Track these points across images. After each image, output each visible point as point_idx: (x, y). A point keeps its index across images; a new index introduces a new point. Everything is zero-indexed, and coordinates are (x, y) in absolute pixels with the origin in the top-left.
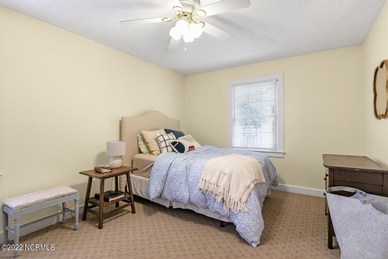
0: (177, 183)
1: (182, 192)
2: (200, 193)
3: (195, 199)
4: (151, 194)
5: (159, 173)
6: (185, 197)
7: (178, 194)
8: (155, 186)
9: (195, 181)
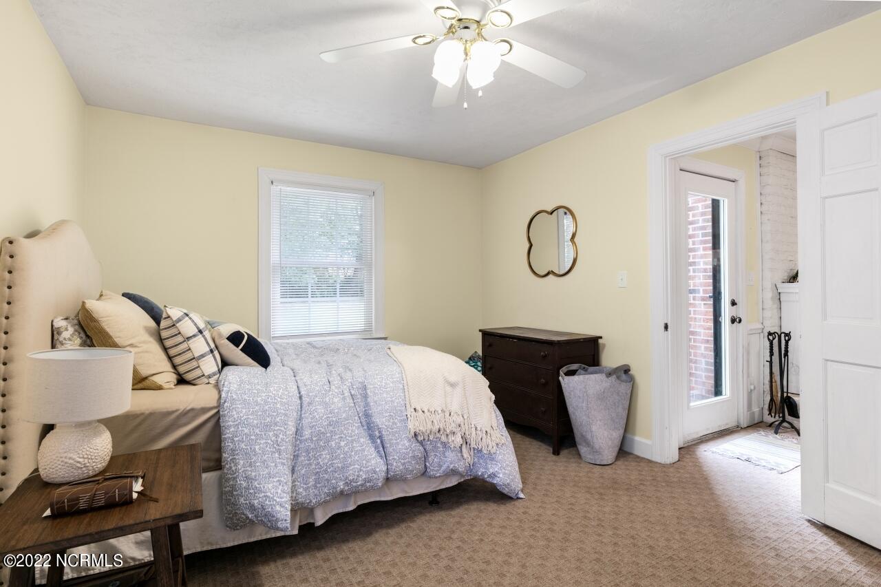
0: (342, 444)
1: (364, 462)
2: (414, 445)
3: (404, 464)
4: (278, 508)
5: (277, 436)
6: (377, 470)
7: (351, 473)
8: (282, 479)
9: (396, 421)
